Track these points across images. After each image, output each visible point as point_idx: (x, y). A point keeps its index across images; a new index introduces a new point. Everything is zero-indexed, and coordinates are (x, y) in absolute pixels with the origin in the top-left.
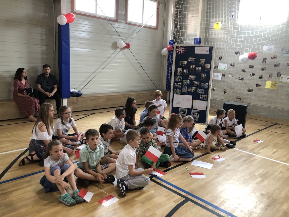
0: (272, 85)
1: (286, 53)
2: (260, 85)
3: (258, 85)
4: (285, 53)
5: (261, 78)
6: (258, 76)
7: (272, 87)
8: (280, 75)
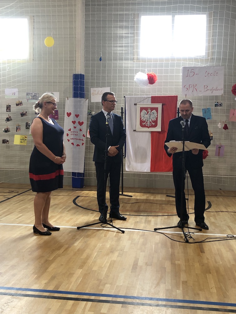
0: (22, 140)
1: (32, 99)
2: (8, 141)
3: (4, 141)
4: (30, 98)
5: (7, 131)
6: (3, 130)
7: (21, 142)
8: (29, 127)
